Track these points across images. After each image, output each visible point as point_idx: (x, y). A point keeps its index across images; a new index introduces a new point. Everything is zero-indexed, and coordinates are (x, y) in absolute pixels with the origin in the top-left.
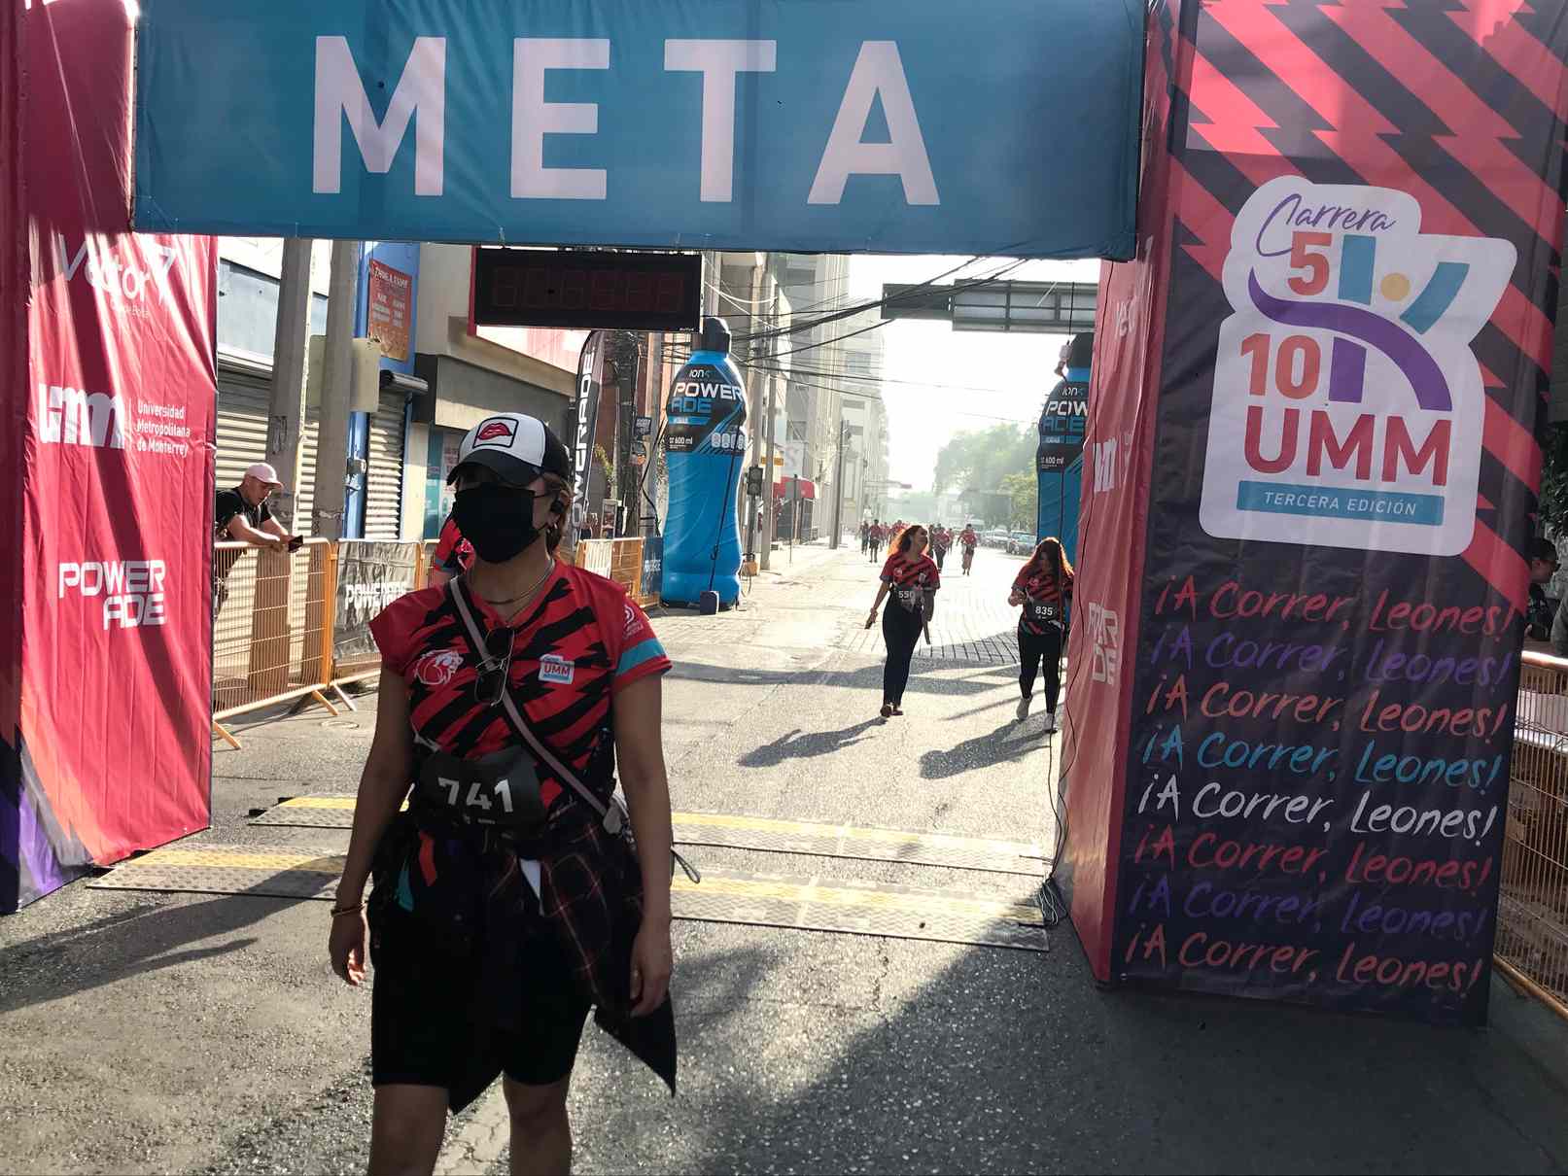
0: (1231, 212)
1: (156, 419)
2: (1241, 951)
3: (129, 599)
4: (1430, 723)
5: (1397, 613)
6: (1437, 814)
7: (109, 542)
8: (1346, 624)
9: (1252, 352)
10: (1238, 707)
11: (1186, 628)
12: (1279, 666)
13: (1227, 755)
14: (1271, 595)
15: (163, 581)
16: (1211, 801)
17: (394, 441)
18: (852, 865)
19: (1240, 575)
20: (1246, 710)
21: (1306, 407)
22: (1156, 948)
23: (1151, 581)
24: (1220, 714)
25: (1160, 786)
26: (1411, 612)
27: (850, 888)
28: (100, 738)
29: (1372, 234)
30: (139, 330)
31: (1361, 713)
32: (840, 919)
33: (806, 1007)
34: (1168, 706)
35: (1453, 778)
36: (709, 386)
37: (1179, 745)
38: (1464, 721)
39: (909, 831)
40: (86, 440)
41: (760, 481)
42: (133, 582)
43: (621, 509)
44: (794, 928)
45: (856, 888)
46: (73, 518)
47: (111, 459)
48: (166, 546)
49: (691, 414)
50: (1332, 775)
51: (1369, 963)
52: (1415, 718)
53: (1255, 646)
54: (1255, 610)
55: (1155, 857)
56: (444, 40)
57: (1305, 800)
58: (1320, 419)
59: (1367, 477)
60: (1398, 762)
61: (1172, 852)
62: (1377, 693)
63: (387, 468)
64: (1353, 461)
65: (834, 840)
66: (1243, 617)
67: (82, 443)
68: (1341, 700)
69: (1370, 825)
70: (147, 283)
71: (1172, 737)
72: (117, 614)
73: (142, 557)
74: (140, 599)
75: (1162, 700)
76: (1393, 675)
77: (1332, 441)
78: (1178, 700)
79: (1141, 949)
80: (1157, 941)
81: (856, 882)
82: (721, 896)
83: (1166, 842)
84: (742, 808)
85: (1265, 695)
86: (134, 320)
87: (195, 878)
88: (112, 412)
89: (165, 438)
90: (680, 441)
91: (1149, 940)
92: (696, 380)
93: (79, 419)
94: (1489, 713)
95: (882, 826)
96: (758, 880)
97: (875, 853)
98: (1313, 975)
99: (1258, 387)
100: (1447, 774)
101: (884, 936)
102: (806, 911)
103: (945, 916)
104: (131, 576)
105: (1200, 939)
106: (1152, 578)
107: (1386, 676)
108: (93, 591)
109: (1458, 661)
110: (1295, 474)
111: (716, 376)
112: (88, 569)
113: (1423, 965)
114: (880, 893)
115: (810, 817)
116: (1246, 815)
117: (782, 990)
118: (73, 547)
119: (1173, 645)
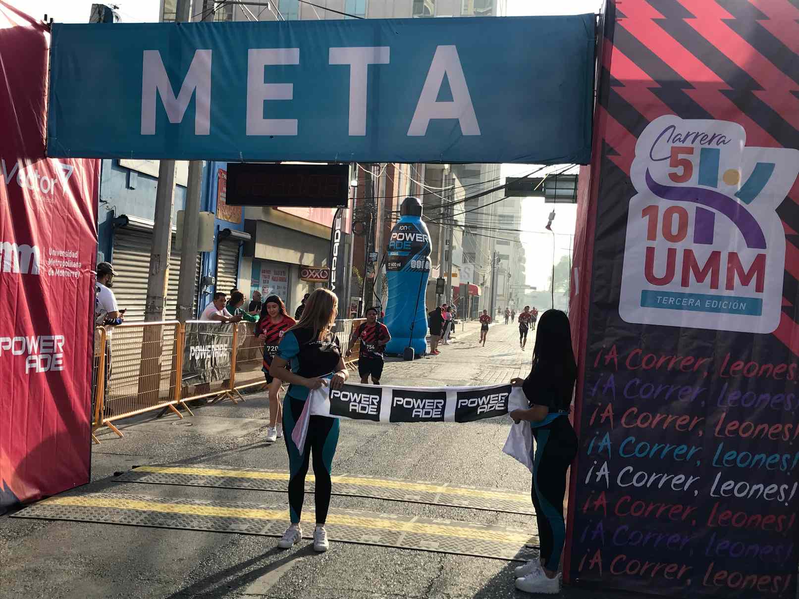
0: (634, 135)
1: (60, 258)
2: (645, 567)
3: (41, 357)
4: (757, 432)
5: (735, 367)
6: (761, 486)
7: (30, 326)
8: (706, 374)
9: (648, 217)
10: (642, 423)
11: (612, 376)
12: (666, 398)
13: (637, 449)
14: (661, 356)
15: (63, 347)
16: (628, 477)
17: (232, 266)
18: (441, 510)
19: (643, 345)
20: (646, 425)
21: (680, 247)
22: (596, 564)
23: (591, 349)
24: (632, 426)
25: (598, 468)
26: (745, 366)
27: (434, 523)
28: (22, 432)
29: (718, 147)
30: (50, 210)
31: (716, 425)
32: (422, 542)
33: (386, 595)
34: (602, 421)
35: (771, 465)
36: (410, 234)
37: (609, 443)
38: (776, 431)
39: (479, 490)
40: (17, 269)
41: (443, 286)
42: (44, 347)
43: (361, 302)
44: (394, 547)
45: (437, 524)
46: (8, 312)
47: (32, 280)
48: (65, 328)
49: (400, 250)
50: (699, 463)
51: (723, 575)
52: (748, 429)
53: (652, 385)
54: (652, 365)
55: (596, 509)
56: (211, 50)
57: (683, 477)
58: (688, 253)
59: (717, 288)
60: (737, 456)
61: (605, 506)
62: (724, 415)
63: (227, 281)
64: (708, 278)
65: (434, 494)
66: (644, 370)
67: (14, 272)
68: (703, 418)
69: (722, 492)
70: (56, 185)
71: (604, 441)
72: (34, 365)
73: (50, 333)
74: (49, 357)
75: (599, 417)
76: (733, 404)
77: (695, 267)
78: (608, 417)
79: (587, 564)
80: (597, 559)
81: (439, 520)
82: (357, 528)
83: (602, 500)
84: (388, 475)
85: (659, 415)
86: (48, 204)
87: (69, 512)
88: (33, 255)
89: (65, 268)
90: (394, 264)
91: (592, 559)
92: (403, 232)
93: (13, 259)
94: (791, 426)
95: (466, 486)
96: (382, 518)
97: (456, 502)
98: (689, 581)
99: (652, 236)
100: (767, 464)
101: (445, 553)
102: (404, 537)
103: (483, 541)
104: (42, 344)
105: (622, 558)
106: (591, 346)
107: (730, 405)
108: (19, 353)
109: (772, 396)
110: (675, 286)
111: (414, 229)
112: (17, 340)
113: (755, 577)
114: (450, 527)
115: (426, 480)
116: (648, 486)
117: (375, 585)
118: (7, 328)
119: (604, 386)
